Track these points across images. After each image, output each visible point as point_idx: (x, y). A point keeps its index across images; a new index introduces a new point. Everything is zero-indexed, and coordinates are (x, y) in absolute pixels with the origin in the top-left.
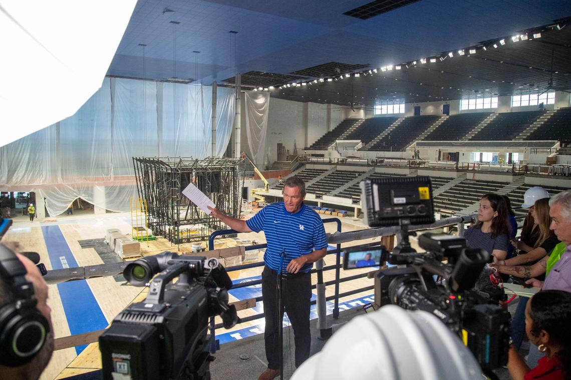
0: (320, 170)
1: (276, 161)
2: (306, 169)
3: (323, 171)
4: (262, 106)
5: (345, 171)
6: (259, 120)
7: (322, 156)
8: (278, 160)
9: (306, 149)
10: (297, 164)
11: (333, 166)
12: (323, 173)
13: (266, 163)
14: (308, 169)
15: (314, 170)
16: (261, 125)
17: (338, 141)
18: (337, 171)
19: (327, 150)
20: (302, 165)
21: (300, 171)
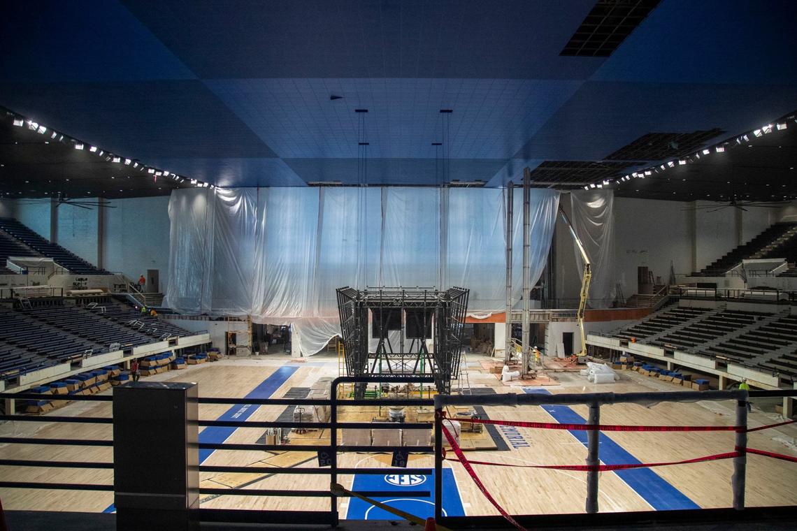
0: (700, 309)
1: (637, 294)
2: (679, 308)
3: (701, 310)
4: (599, 211)
5: (739, 312)
6: (597, 233)
7: (714, 286)
8: (639, 292)
9: (694, 274)
10: (664, 299)
11: (723, 303)
12: (701, 313)
13: (613, 296)
14: (682, 308)
15: (691, 308)
16: (599, 239)
17: (745, 262)
18: (726, 311)
19: (724, 276)
20: (673, 300)
21: (667, 310)
